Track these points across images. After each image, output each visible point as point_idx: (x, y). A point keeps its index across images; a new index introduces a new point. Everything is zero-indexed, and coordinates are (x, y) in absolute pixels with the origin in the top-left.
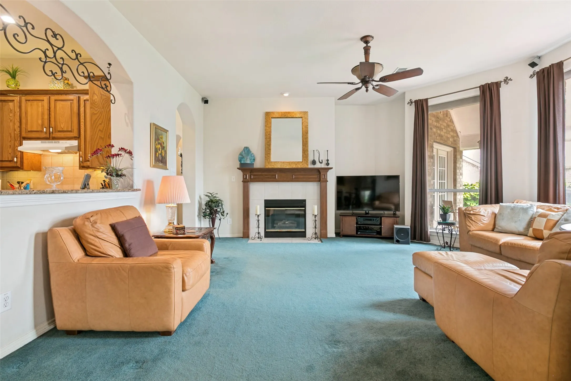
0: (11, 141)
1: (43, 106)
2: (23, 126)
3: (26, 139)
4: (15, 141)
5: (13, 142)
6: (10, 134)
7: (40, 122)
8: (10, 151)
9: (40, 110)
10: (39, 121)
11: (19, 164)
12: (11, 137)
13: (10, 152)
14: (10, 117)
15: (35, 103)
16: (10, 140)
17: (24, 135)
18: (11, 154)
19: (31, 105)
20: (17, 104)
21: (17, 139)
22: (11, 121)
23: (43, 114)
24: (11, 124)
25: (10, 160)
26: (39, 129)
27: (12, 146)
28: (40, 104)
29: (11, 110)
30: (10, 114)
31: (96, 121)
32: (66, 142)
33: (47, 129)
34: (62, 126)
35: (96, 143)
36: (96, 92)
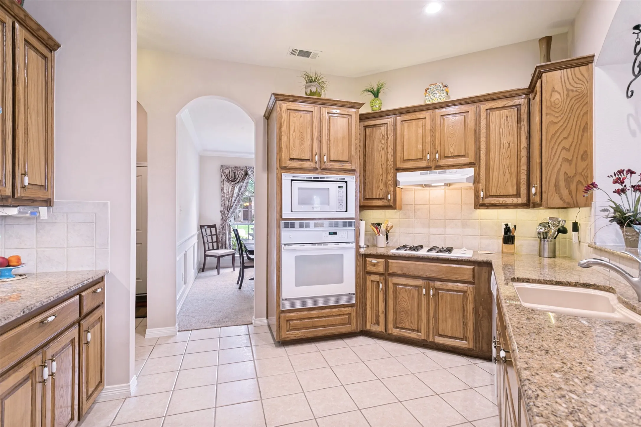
0: (382, 174)
1: (424, 126)
2: (399, 154)
3: (400, 171)
4: (387, 174)
5: (385, 175)
6: (382, 165)
7: (420, 147)
8: (382, 186)
9: (420, 131)
10: (419, 146)
11: (391, 204)
12: (382, 169)
13: (381, 188)
14: (382, 145)
15: (414, 122)
16: (381, 172)
17: (399, 165)
18: (383, 190)
19: (409, 126)
20: (390, 128)
21: (390, 171)
22: (383, 149)
23: (424, 136)
24: (383, 153)
25: (381, 197)
26: (419, 156)
27: (384, 179)
28: (421, 123)
29: (383, 136)
30: (382, 140)
31: (558, 134)
32: (456, 172)
33: (430, 156)
34: (451, 150)
35: (556, 170)
36: (556, 89)
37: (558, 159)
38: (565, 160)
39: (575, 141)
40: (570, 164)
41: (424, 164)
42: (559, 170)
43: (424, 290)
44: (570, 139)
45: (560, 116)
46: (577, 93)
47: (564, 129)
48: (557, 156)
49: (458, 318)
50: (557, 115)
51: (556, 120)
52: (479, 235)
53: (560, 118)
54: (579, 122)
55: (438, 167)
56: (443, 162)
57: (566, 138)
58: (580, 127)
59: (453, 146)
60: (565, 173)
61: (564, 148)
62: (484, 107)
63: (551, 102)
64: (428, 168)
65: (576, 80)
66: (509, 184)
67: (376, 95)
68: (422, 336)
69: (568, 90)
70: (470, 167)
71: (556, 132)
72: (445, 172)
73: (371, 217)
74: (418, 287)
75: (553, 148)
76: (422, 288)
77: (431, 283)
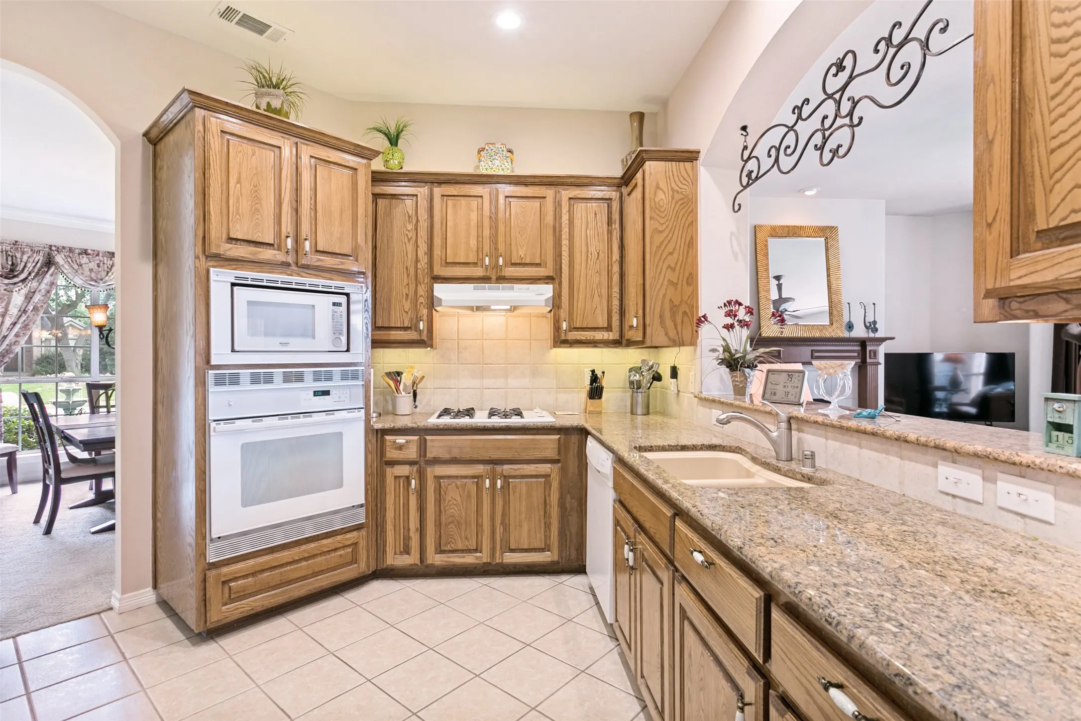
0: (408, 285)
1: (480, 209)
2: (437, 252)
3: (439, 281)
4: (417, 285)
5: (413, 287)
6: (407, 268)
7: (473, 243)
8: (407, 305)
9: (474, 216)
10: (471, 242)
11: (424, 337)
12: (408, 275)
13: (407, 310)
14: (407, 233)
15: (463, 201)
16: (406, 281)
17: (438, 271)
18: (410, 312)
19: (454, 206)
20: (423, 204)
21: (421, 280)
22: (409, 240)
23: (480, 226)
24: (410, 248)
25: (406, 326)
26: (472, 258)
27: (412, 294)
28: (474, 203)
29: (409, 217)
30: (408, 225)
31: (663, 248)
32: (528, 289)
33: (490, 259)
34: (521, 253)
35: (661, 295)
36: (661, 186)
37: (663, 281)
38: (671, 282)
39: (681, 258)
40: (676, 289)
41: (479, 272)
42: (665, 295)
43: (487, 480)
44: (675, 255)
45: (665, 223)
46: (683, 196)
47: (669, 241)
48: (662, 276)
49: (537, 518)
50: (662, 221)
51: (661, 229)
52: (555, 387)
53: (665, 226)
54: (684, 234)
55: (501, 279)
56: (510, 271)
57: (671, 254)
58: (685, 242)
59: (524, 249)
60: (671, 300)
61: (669, 267)
62: (566, 193)
63: (655, 201)
64: (485, 279)
65: (682, 179)
66: (598, 311)
67: (394, 141)
68: (483, 557)
69: (672, 189)
70: (547, 283)
71: (661, 243)
72: (512, 289)
73: (381, 361)
74: (478, 478)
75: (657, 265)
76: (484, 478)
77: (497, 469)
